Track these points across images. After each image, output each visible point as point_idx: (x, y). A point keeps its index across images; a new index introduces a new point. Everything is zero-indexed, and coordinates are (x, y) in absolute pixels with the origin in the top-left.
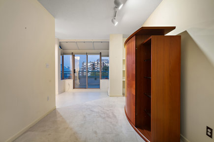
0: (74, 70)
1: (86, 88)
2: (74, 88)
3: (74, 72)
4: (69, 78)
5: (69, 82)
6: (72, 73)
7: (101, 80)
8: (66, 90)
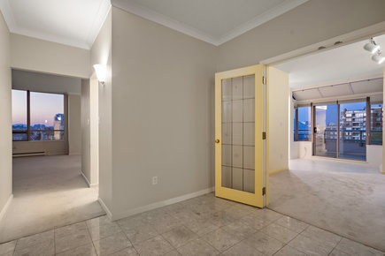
0: (315, 128)
1: (335, 157)
2: (313, 155)
3: (315, 131)
4: (307, 140)
5: (306, 146)
6: (311, 132)
7: (368, 146)
8: (301, 156)
